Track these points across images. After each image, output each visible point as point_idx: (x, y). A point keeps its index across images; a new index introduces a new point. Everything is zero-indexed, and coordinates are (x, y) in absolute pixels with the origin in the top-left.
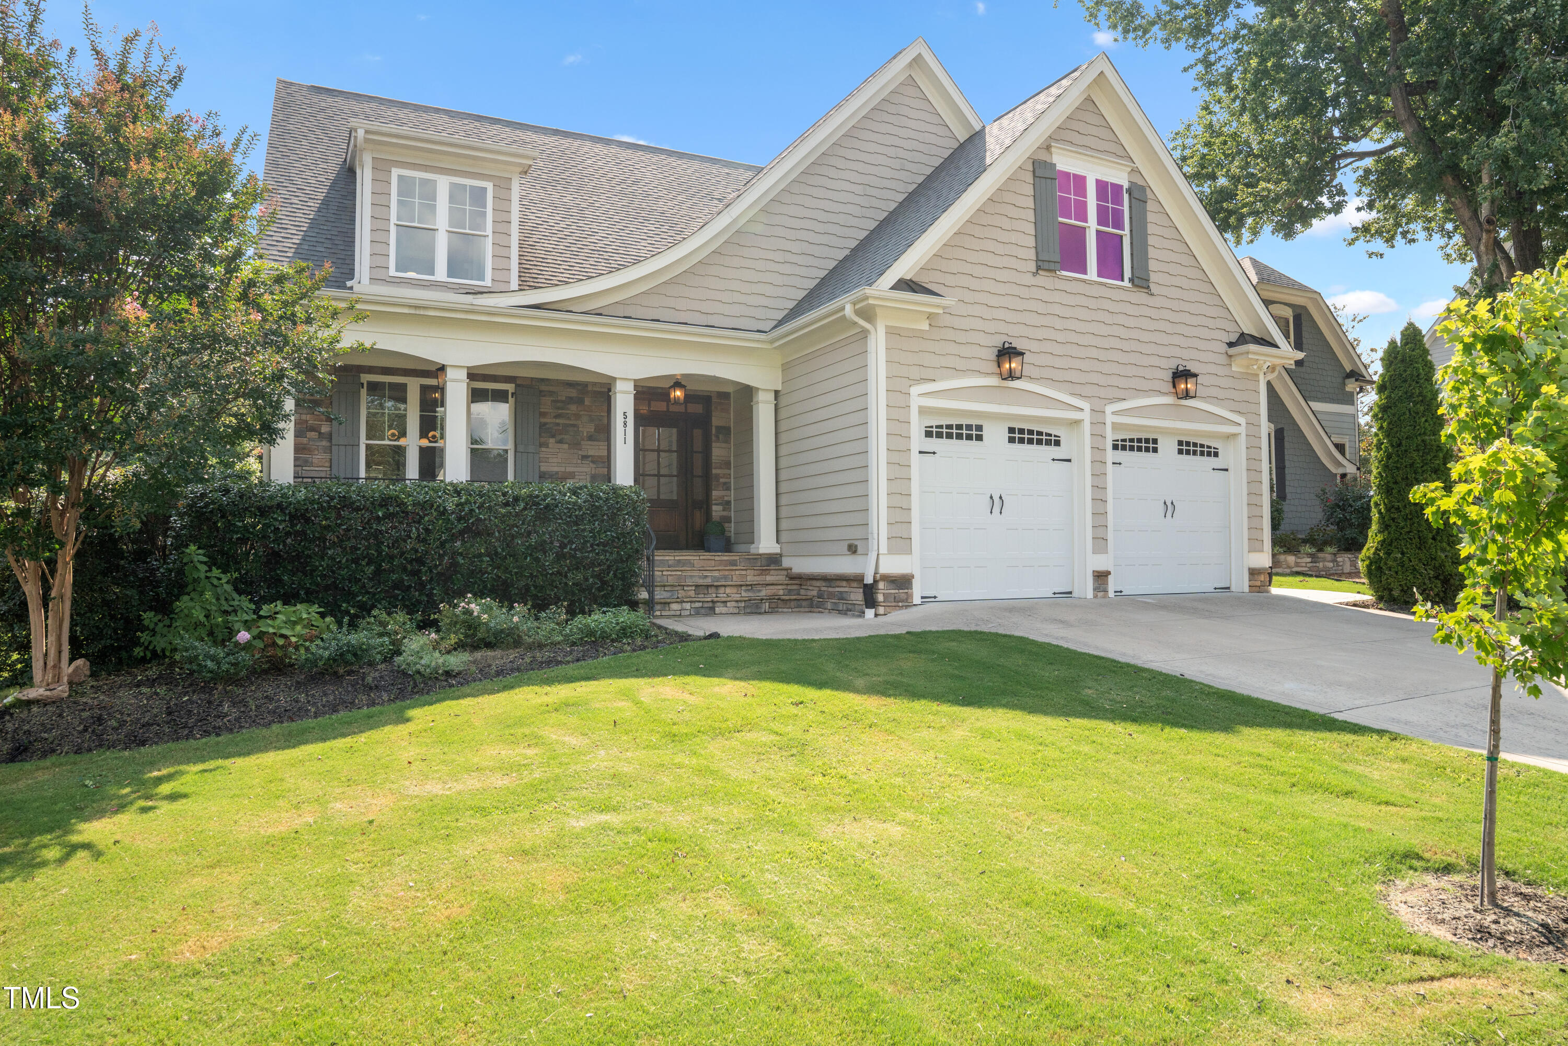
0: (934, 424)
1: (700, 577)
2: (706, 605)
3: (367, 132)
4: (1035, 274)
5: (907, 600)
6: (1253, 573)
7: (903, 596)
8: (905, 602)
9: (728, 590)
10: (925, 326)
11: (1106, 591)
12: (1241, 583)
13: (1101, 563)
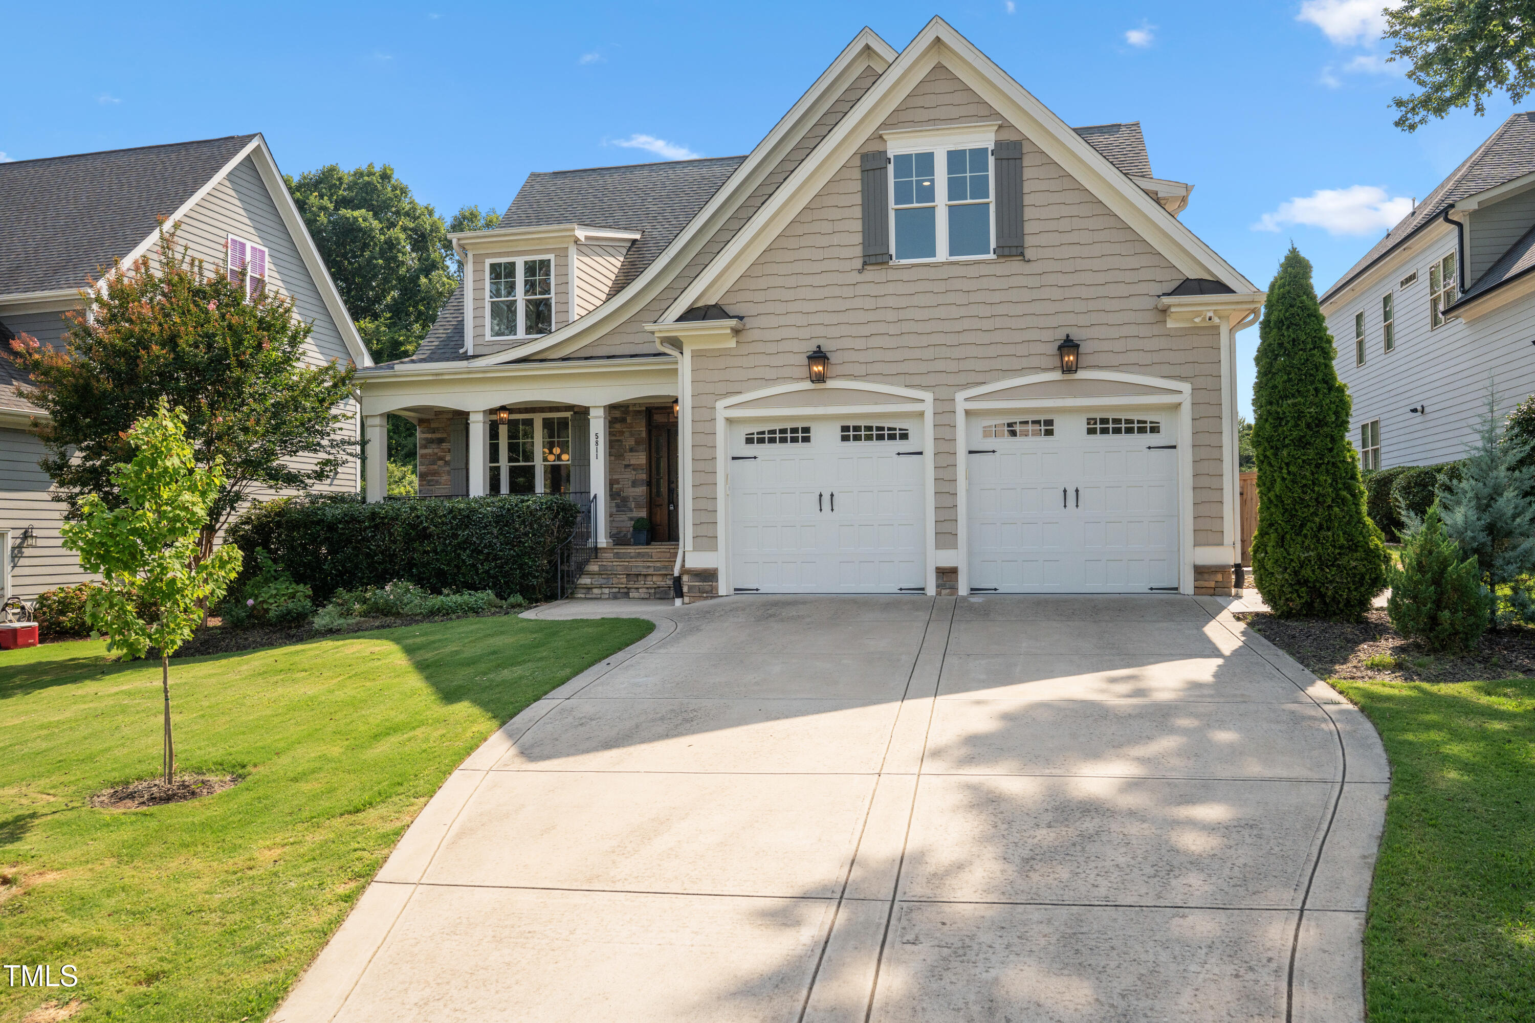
0: (755, 430)
1: (644, 567)
2: (622, 591)
3: (459, 239)
4: (860, 271)
5: (711, 591)
6: (1200, 571)
7: (708, 588)
8: (712, 593)
9: (655, 579)
10: (732, 344)
11: (954, 589)
12: (1188, 586)
13: (947, 559)
